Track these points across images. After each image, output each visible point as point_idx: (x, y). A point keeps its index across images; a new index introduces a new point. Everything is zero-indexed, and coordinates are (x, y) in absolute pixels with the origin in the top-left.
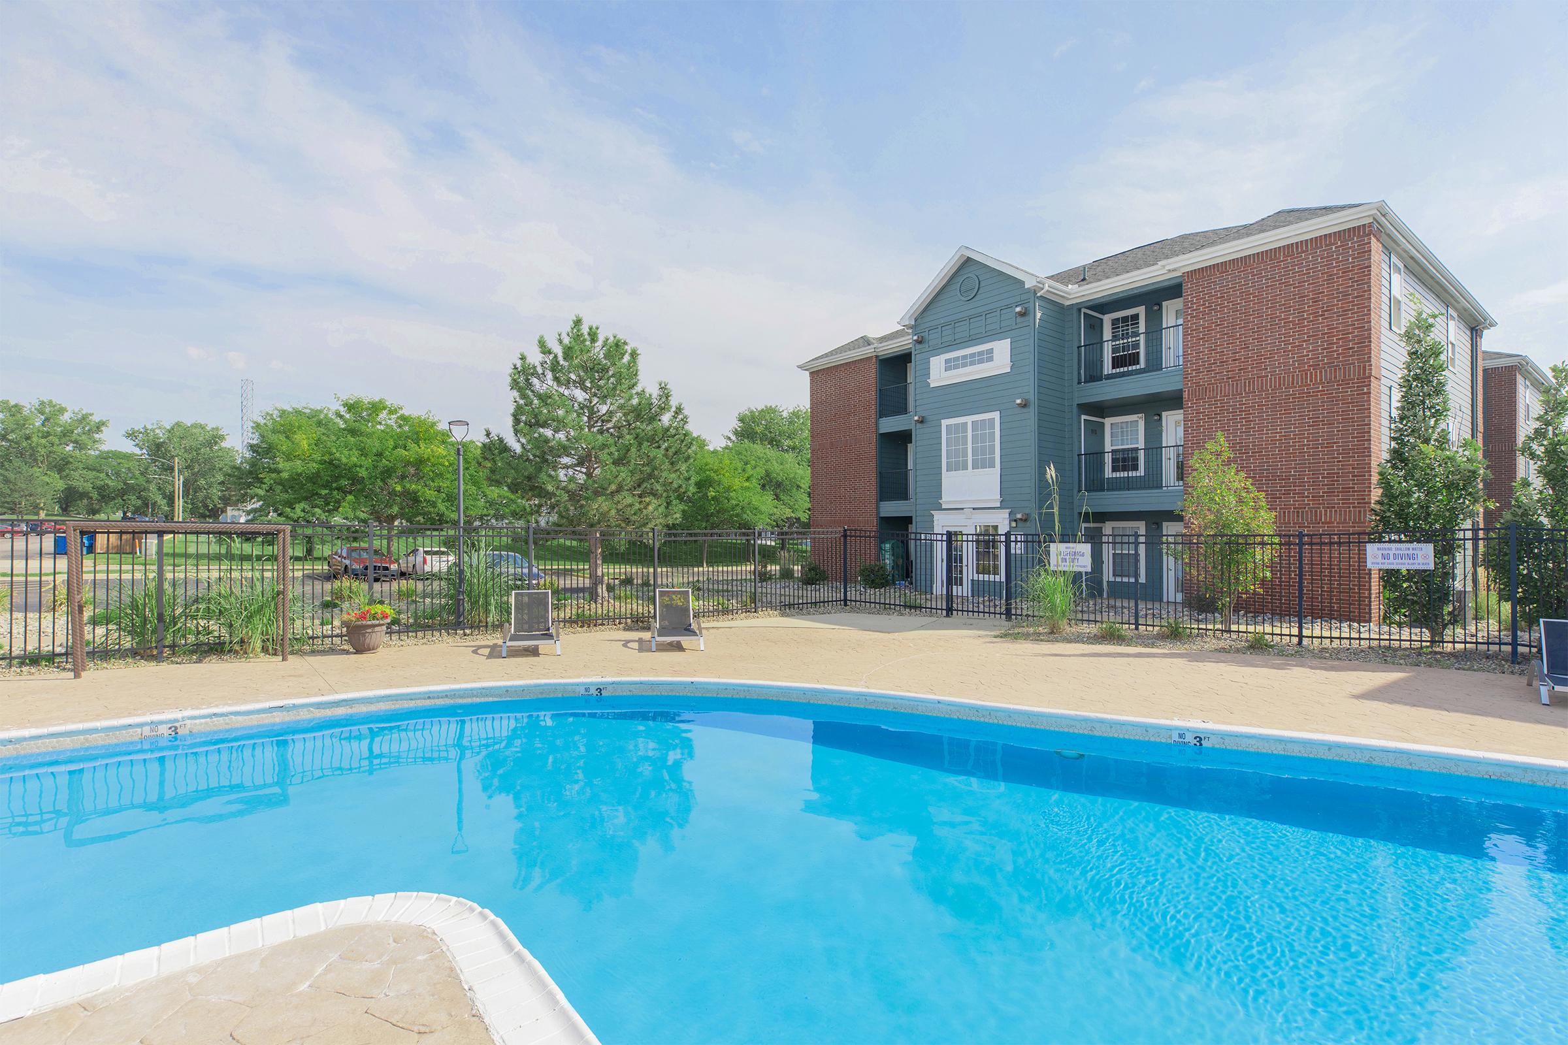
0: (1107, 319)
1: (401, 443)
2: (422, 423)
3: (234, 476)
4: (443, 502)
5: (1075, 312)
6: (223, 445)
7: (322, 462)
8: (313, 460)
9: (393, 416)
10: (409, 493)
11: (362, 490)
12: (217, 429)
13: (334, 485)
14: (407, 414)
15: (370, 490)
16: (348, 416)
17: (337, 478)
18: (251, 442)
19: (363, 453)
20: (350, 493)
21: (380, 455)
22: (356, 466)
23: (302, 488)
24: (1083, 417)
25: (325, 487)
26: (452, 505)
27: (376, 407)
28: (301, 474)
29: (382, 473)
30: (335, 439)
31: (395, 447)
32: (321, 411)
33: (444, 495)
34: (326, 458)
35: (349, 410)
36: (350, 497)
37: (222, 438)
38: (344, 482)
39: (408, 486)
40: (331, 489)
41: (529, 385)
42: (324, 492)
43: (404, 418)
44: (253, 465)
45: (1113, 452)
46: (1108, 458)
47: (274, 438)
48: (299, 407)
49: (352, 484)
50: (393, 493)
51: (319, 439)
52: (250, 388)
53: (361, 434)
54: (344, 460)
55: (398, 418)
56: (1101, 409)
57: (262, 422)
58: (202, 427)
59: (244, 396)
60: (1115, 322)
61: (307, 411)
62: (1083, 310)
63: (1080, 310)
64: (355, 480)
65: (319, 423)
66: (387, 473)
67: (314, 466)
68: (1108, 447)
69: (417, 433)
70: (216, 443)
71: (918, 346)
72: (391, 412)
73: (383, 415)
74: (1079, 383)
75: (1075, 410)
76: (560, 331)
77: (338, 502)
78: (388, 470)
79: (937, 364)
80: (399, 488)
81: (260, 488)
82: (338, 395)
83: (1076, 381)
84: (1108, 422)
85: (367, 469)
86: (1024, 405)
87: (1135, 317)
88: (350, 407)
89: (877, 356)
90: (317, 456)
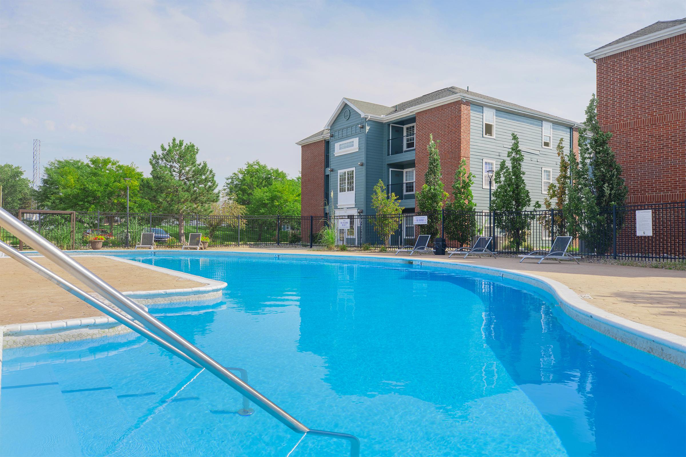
0: (405, 127)
1: (117, 179)
2: (128, 168)
3: (36, 196)
4: (137, 208)
5: (386, 126)
6: (22, 177)
7: (80, 189)
8: (76, 188)
9: (114, 166)
10: (121, 204)
11: (99, 203)
12: (18, 168)
13: (86, 200)
14: (121, 164)
15: (102, 202)
16: (92, 166)
17: (87, 197)
18: (43, 177)
19: (99, 183)
20: (93, 204)
21: (107, 185)
22: (96, 190)
23: (70, 202)
24: (390, 169)
25: (81, 201)
26: (142, 210)
27: (106, 162)
28: (69, 195)
29: (108, 194)
30: (86, 178)
31: (115, 181)
32: (79, 161)
33: (137, 205)
34: (82, 187)
35: (93, 164)
36: (93, 206)
37: (21, 173)
38: (90, 199)
39: (120, 200)
40: (84, 202)
41: (157, 163)
42: (81, 203)
43: (120, 167)
44: (45, 191)
45: (406, 183)
46: (405, 185)
47: (55, 176)
48: (68, 159)
49: (94, 200)
50: (113, 204)
51: (79, 178)
52: (38, 145)
53: (99, 175)
54: (90, 188)
55: (117, 167)
56: (402, 166)
57: (49, 167)
58: (10, 166)
59: (35, 149)
60: (407, 129)
61: (72, 162)
62: (391, 125)
63: (389, 125)
64: (95, 198)
65: (78, 168)
66: (110, 194)
67: (76, 191)
68: (405, 181)
69: (126, 174)
70: (18, 176)
71: (332, 138)
72: (113, 164)
73: (109, 166)
74: (389, 155)
75: (386, 166)
76: (169, 142)
77: (87, 209)
78: (111, 193)
79: (337, 145)
80: (116, 201)
81: (48, 201)
82: (88, 156)
83: (387, 154)
84: (405, 171)
85: (101, 192)
86: (362, 165)
87: (413, 127)
88: (94, 162)
89: (325, 140)
90: (78, 186)
